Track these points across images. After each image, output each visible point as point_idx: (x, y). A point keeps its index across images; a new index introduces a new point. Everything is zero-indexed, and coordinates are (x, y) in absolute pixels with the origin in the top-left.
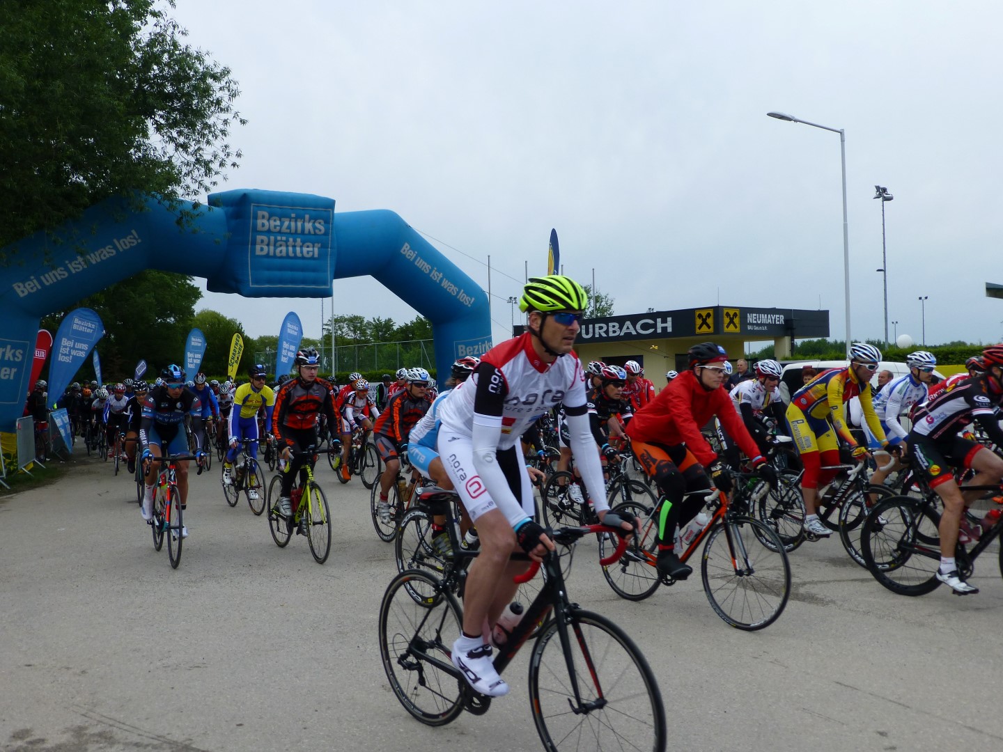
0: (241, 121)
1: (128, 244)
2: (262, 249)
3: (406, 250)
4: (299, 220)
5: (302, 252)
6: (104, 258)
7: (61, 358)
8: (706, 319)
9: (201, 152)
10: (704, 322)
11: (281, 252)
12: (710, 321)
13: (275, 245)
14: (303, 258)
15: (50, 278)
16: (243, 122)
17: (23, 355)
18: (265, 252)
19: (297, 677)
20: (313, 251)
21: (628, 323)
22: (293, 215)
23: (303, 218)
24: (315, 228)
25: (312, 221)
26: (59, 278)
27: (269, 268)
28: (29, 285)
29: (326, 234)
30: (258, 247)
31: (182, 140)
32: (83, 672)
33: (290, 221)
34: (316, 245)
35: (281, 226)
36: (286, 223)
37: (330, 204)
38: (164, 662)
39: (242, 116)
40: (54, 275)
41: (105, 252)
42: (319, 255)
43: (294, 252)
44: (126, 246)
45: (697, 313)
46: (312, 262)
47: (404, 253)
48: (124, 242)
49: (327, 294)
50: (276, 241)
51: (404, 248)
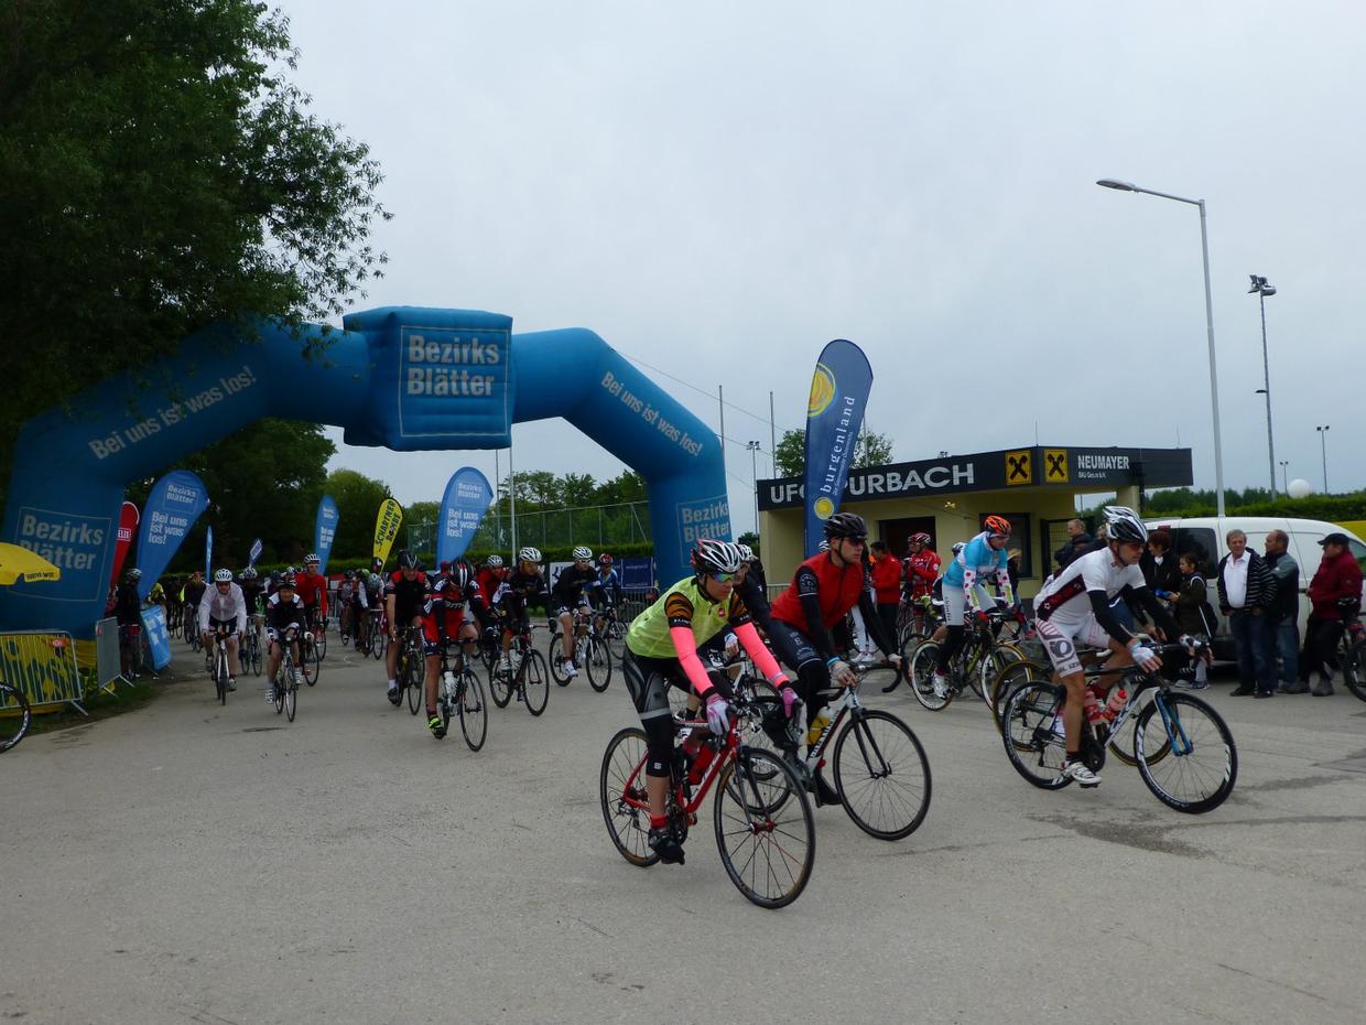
0: (385, 215)
1: (238, 384)
2: (416, 386)
3: (609, 382)
4: (464, 346)
5: (469, 389)
6: (208, 405)
7: (152, 539)
8: (1020, 465)
9: (332, 259)
10: (1018, 469)
11: (441, 389)
12: (1026, 467)
13: (433, 380)
14: (471, 396)
15: (139, 432)
16: (387, 216)
17: (104, 536)
18: (420, 390)
19: (477, 964)
20: (484, 387)
21: (913, 473)
22: (457, 340)
23: (469, 342)
24: (486, 356)
25: (483, 346)
26: (149, 433)
27: (426, 412)
28: (111, 442)
29: (501, 362)
30: (411, 384)
31: (307, 244)
32: (192, 960)
33: (453, 348)
34: (488, 378)
35: (441, 354)
36: (448, 351)
37: (506, 323)
38: (299, 945)
39: (385, 209)
40: (142, 428)
41: (209, 397)
42: (492, 391)
43: (459, 388)
44: (237, 387)
45: (1008, 457)
46: (483, 401)
47: (606, 386)
48: (234, 383)
49: (504, 443)
50: (434, 375)
51: (606, 378)
